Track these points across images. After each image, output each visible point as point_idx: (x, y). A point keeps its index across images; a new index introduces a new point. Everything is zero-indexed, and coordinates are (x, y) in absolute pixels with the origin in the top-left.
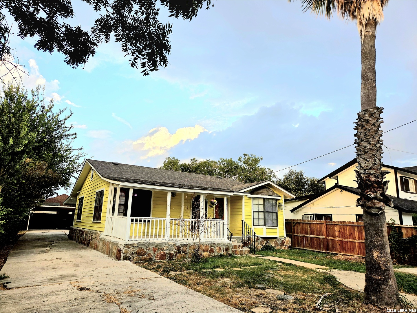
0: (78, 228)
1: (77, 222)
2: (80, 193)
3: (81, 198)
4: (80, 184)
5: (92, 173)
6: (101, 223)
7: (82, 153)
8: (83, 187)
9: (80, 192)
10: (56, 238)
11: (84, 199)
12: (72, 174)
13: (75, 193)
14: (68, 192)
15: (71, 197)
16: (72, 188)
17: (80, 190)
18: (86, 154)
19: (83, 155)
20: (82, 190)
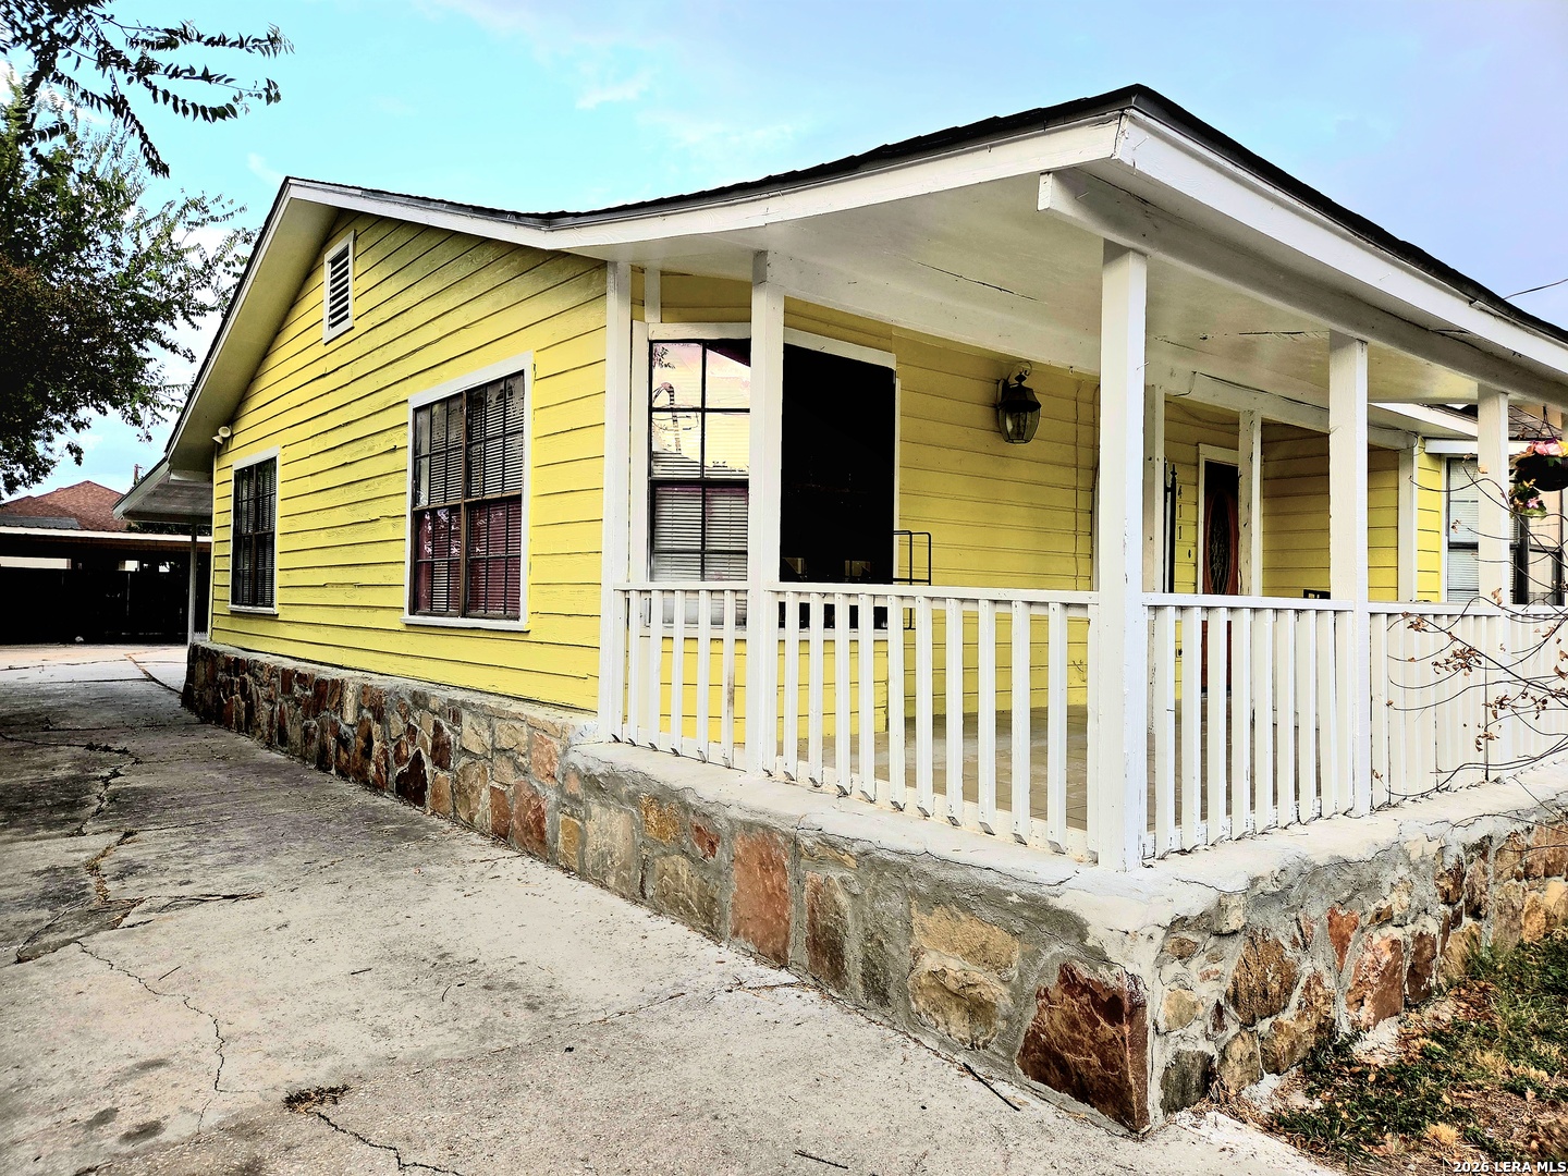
0: (262, 658)
1: (234, 614)
2: (237, 442)
3: (242, 475)
4: (234, 381)
5: (327, 287)
6: (531, 637)
7: (210, 197)
8: (256, 402)
9: (232, 436)
10: (108, 715)
11: (281, 473)
12: (158, 325)
13: (198, 440)
14: (149, 438)
15: (170, 470)
16: (174, 417)
17: (232, 418)
18: (237, 205)
19: (215, 210)
20: (247, 421)
